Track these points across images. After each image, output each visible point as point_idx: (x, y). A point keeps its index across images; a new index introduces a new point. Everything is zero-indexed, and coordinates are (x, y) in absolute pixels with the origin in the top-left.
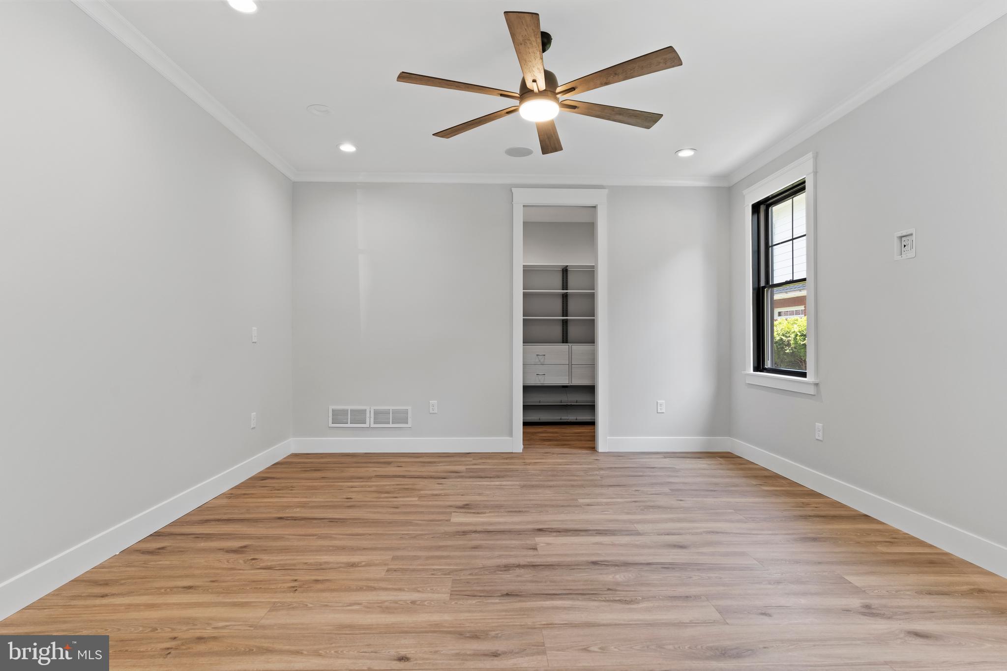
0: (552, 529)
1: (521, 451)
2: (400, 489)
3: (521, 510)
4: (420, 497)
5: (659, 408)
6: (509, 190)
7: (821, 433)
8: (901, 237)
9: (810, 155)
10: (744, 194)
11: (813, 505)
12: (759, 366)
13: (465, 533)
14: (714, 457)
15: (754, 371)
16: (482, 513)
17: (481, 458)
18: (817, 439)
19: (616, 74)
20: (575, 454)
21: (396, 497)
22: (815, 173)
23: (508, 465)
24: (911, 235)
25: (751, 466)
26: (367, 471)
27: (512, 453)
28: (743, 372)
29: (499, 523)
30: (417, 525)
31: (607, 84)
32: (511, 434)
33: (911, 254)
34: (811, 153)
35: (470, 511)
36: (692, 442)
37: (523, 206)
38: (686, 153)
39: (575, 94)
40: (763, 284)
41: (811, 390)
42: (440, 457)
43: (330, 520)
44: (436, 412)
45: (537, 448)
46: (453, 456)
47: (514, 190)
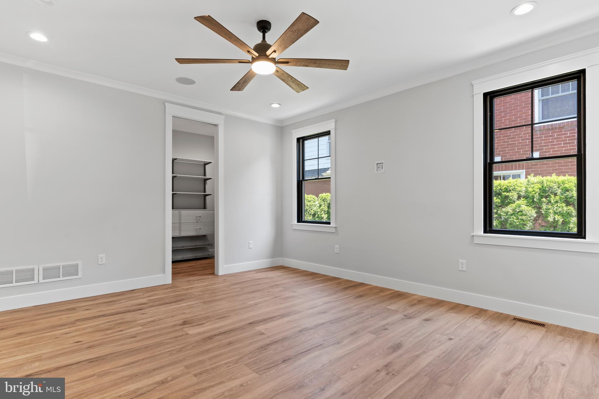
0: (256, 321)
1: (171, 283)
2: (116, 325)
3: (224, 316)
4: (142, 325)
5: (250, 245)
6: (164, 103)
7: (338, 250)
8: (377, 164)
9: (334, 120)
10: (292, 132)
11: (343, 283)
12: (300, 219)
13: (210, 338)
14: (278, 269)
15: (297, 223)
16: (202, 324)
17: (148, 292)
18: (336, 253)
19: (315, 63)
20: (207, 279)
21: (122, 331)
22: (336, 129)
23: (176, 292)
24: (383, 163)
25: (299, 270)
26: (61, 319)
27: (165, 285)
28: (291, 223)
29: (222, 327)
30: (168, 343)
31: (306, 66)
32: (164, 272)
33: (383, 171)
34: (334, 119)
35: (191, 325)
36: (264, 263)
37: (172, 116)
38: (275, 106)
39: (286, 65)
40: (301, 179)
41: (333, 230)
42: (112, 296)
43: (89, 361)
44: (105, 263)
45: (177, 279)
46: (124, 294)
47: (167, 104)
